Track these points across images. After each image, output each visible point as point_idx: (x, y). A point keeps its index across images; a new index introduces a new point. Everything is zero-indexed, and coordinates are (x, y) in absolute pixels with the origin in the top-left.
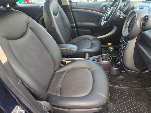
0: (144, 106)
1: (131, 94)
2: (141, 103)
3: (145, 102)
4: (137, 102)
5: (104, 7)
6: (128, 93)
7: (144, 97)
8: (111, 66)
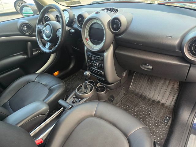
0: (143, 106)
1: (127, 106)
2: (140, 105)
3: (140, 102)
4: (138, 108)
5: (24, 26)
6: (125, 106)
7: (136, 99)
8: (97, 94)
